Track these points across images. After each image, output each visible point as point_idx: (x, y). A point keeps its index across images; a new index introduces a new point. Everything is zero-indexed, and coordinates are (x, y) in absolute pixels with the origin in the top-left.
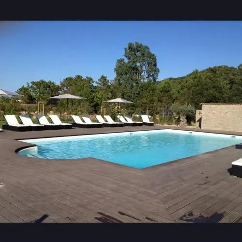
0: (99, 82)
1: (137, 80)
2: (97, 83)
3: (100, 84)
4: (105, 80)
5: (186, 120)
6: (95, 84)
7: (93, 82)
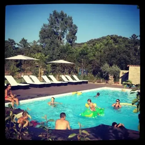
0: (20, 44)
1: (58, 44)
2: (18, 45)
3: (21, 46)
4: (26, 42)
5: (113, 79)
6: (16, 46)
7: (15, 44)
